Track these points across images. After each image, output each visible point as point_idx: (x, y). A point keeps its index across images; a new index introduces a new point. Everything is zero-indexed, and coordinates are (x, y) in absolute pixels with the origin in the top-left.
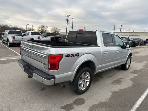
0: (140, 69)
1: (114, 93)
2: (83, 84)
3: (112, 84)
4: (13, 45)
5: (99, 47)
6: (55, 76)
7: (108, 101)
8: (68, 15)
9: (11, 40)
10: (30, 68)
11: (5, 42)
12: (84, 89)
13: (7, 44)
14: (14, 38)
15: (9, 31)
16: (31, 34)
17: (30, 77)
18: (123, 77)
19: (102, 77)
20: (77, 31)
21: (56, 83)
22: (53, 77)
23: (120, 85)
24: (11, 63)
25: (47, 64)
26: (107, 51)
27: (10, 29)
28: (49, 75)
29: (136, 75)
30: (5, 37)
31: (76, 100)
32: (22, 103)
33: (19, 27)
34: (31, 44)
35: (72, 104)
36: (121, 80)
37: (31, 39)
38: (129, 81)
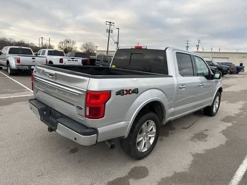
0: (235, 114)
1: (197, 156)
2: (144, 142)
3: (191, 140)
4: (17, 73)
5: (172, 76)
6: (98, 129)
7: (188, 171)
8: (110, 23)
9: (13, 64)
10: (50, 115)
11: (4, 68)
12: (145, 150)
13: (7, 71)
14: (18, 61)
15: (11, 48)
16: (48, 54)
17: (51, 130)
18: (208, 128)
19: (173, 129)
20: (132, 49)
21: (98, 141)
22: (95, 131)
23: (205, 143)
24: (14, 104)
25: (83, 107)
26: (184, 84)
27: (11, 45)
28: (87, 128)
29: (230, 124)
30: (4, 59)
31: (132, 170)
32: (38, 176)
33: (26, 42)
34: (53, 72)
35: (126, 176)
36: (206, 133)
37: (48, 62)
38: (219, 134)
